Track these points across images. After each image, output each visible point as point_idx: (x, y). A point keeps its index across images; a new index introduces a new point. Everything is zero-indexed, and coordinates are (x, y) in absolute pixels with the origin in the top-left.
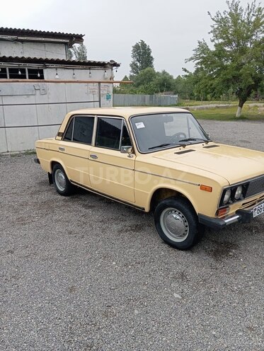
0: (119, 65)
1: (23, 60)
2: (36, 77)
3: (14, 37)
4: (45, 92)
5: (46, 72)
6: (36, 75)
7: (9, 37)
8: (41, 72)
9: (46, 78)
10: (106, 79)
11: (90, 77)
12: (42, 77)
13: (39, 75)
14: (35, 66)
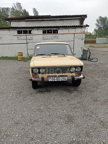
0: (89, 26)
1: (51, 27)
2: (55, 33)
3: (60, 19)
4: (58, 38)
5: (59, 31)
6: (55, 32)
7: (58, 19)
8: (57, 31)
9: (58, 33)
10: (82, 32)
11: (75, 31)
12: (57, 33)
13: (56, 32)
14: (55, 29)
